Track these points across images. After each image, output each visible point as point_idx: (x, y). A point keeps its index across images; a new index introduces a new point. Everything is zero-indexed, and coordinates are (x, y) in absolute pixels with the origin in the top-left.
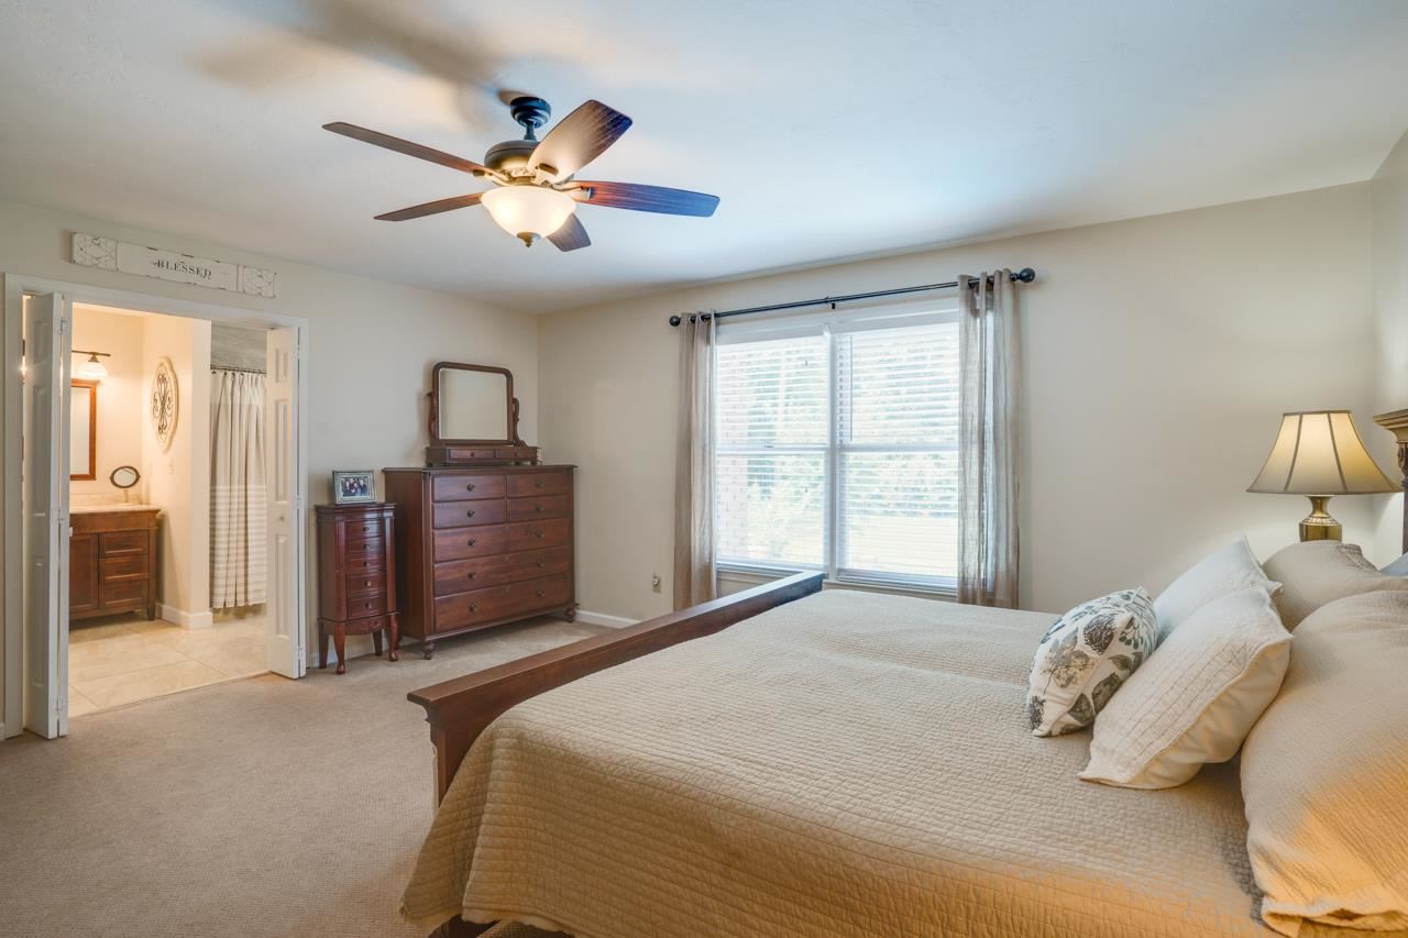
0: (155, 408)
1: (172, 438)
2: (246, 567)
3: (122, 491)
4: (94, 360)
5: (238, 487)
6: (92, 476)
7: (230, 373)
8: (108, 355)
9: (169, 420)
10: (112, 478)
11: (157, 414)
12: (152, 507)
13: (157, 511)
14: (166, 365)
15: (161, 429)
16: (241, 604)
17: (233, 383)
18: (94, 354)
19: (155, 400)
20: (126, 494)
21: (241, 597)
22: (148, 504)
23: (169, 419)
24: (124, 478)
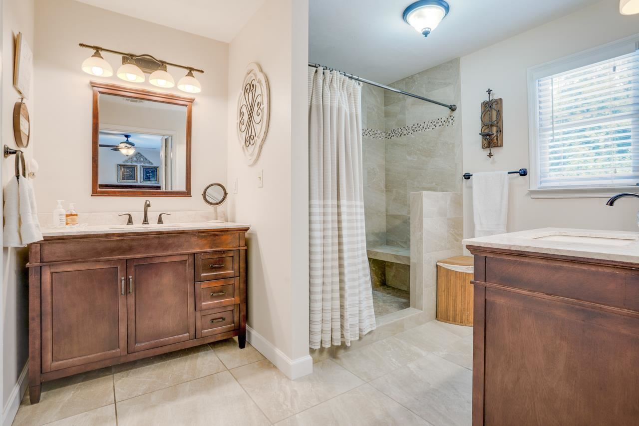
0: (241, 123)
1: (261, 147)
2: (342, 296)
3: (212, 208)
4: (190, 74)
5: (331, 202)
6: (187, 193)
7: (321, 69)
8: (202, 72)
9: (259, 129)
10: (204, 195)
11: (243, 127)
12: (239, 224)
13: (247, 229)
14: (257, 70)
15: (249, 140)
16: (337, 343)
17: (324, 80)
18: (191, 69)
19: (242, 114)
20: (216, 210)
21: (337, 335)
22: (234, 221)
23: (258, 127)
24: (215, 194)
